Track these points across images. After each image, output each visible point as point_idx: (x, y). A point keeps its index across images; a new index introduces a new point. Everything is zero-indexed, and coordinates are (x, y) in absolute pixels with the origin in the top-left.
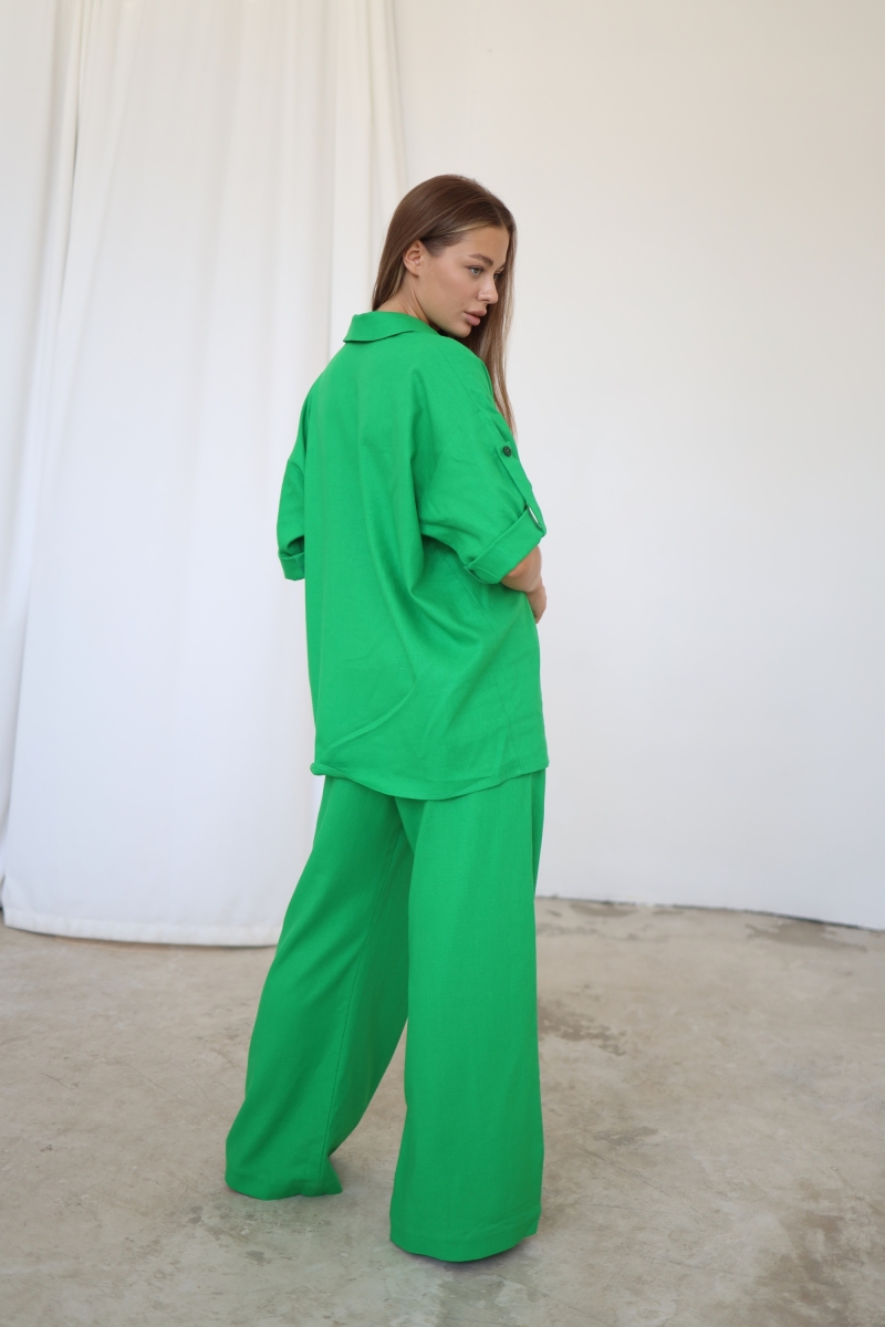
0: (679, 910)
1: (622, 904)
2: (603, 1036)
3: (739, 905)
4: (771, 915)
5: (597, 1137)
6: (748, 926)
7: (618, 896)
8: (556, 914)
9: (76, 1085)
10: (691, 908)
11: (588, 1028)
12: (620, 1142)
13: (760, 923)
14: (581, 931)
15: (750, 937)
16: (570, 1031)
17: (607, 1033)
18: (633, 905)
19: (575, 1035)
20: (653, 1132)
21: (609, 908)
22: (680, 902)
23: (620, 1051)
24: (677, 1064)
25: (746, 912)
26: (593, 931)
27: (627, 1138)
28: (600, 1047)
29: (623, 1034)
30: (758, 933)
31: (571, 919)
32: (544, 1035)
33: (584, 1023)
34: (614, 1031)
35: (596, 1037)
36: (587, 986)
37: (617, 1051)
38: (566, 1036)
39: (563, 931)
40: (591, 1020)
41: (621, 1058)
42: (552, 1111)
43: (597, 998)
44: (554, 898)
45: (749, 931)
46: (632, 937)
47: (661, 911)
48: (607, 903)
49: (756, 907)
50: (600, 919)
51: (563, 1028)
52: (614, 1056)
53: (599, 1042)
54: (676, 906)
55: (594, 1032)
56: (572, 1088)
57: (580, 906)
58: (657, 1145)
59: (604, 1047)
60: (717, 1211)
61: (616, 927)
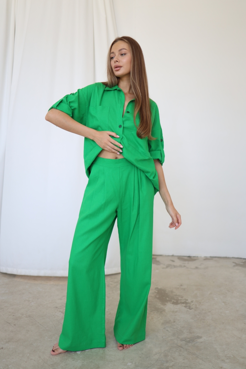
0: (212, 258)
1: (194, 257)
2: (185, 303)
3: (231, 256)
4: (241, 258)
5: (182, 340)
6: (233, 262)
7: (192, 254)
8: (173, 261)
9: (15, 325)
10: (215, 257)
11: (181, 300)
12: (189, 342)
13: (237, 261)
14: (181, 266)
15: (234, 266)
16: (175, 301)
17: (187, 302)
18: (197, 257)
19: (176, 303)
20: (200, 337)
21: (190, 258)
22: (212, 255)
23: (191, 308)
24: (209, 312)
25: (233, 258)
26: (184, 266)
27: (192, 340)
28: (184, 307)
29: (192, 302)
30: (237, 265)
31: (178, 262)
32: (166, 303)
33: (180, 298)
34: (189, 301)
35: (183, 303)
36: (181, 285)
37: (190, 308)
38: (174, 303)
39: (175, 267)
40: (182, 297)
41: (191, 310)
42: (167, 330)
43: (184, 289)
44: (173, 256)
45: (234, 264)
46: (197, 268)
47: (206, 259)
48: (189, 257)
49: (236, 256)
50: (187, 262)
51: (173, 300)
52: (189, 310)
53: (184, 305)
54: (211, 257)
55: (182, 301)
56: (174, 322)
57: (181, 258)
58: (202, 342)
59: (186, 307)
60: (221, 368)
61: (192, 265)
